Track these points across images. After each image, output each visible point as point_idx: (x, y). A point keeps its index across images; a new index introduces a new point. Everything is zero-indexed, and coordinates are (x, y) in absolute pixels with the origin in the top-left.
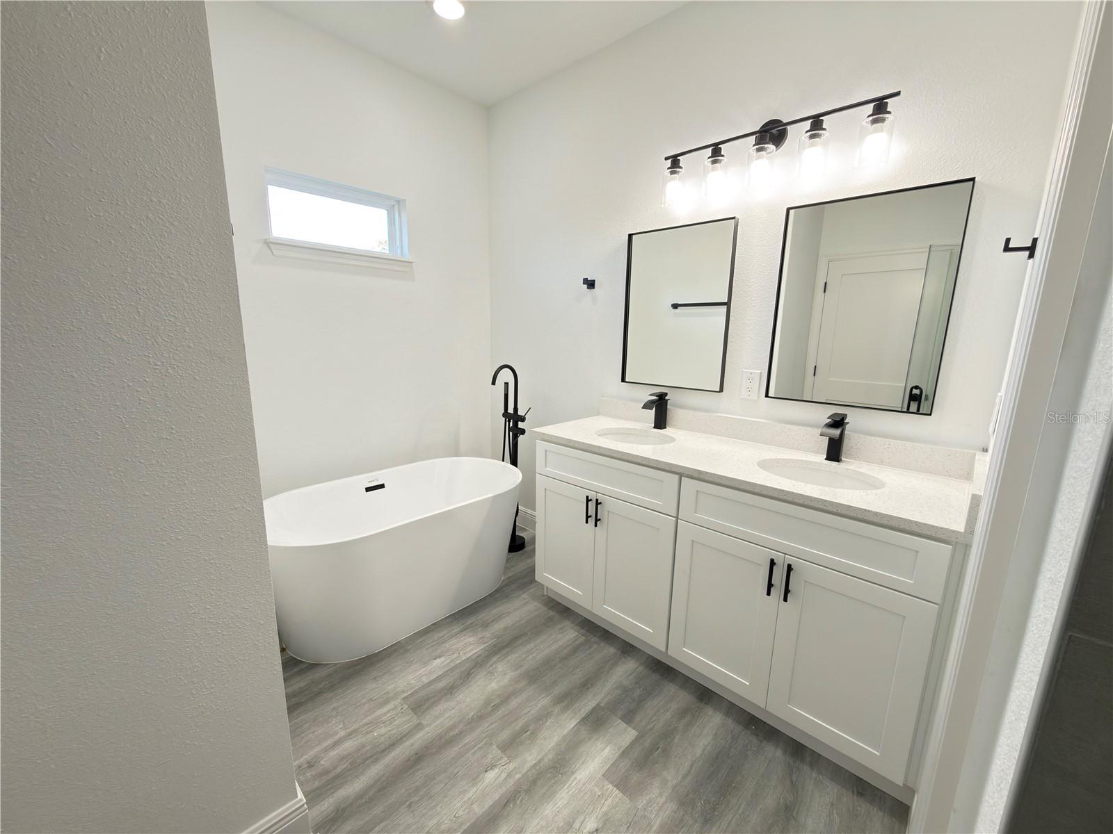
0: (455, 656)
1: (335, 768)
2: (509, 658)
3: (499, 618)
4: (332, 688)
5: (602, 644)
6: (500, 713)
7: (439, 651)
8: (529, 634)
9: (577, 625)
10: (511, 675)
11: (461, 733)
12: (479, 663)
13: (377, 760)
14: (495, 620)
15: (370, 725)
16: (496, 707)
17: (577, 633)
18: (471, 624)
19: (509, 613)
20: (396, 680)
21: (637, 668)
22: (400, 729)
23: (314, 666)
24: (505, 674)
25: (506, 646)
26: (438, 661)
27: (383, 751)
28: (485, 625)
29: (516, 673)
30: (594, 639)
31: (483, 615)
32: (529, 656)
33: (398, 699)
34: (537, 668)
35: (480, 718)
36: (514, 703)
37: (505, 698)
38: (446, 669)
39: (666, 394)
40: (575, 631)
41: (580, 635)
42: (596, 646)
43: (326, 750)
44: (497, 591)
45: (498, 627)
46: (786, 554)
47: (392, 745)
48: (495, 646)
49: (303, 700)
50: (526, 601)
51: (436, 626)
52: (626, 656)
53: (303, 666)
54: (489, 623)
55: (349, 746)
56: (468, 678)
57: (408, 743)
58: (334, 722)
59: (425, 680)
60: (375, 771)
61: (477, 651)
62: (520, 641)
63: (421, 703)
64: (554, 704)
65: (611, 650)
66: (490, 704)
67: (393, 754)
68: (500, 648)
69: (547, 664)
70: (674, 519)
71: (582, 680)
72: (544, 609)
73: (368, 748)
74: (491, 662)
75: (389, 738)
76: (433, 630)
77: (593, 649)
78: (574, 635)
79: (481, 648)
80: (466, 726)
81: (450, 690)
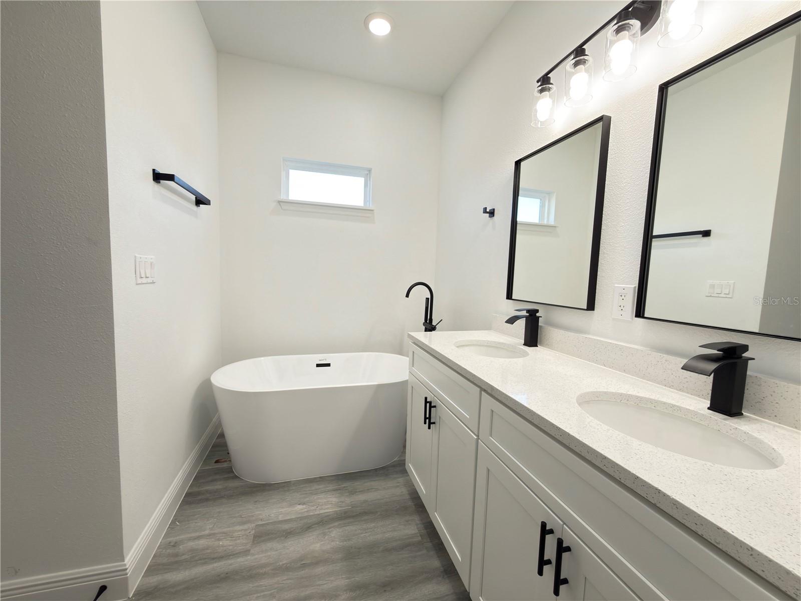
0: (313, 508)
1: (183, 554)
2: (348, 528)
3: (368, 490)
4: (230, 497)
5: (432, 553)
6: (302, 573)
7: (308, 499)
8: (379, 513)
9: (423, 524)
10: (337, 543)
11: (265, 573)
12: (323, 522)
13: (205, 563)
14: (362, 492)
15: (224, 535)
16: (304, 566)
17: (417, 531)
18: (344, 487)
19: (377, 490)
20: (265, 509)
21: (447, 595)
22: (236, 548)
23: (236, 477)
24: (333, 541)
25: (353, 517)
26: (300, 507)
27: (213, 559)
28: (353, 492)
29: (342, 543)
30: (430, 545)
31: (358, 484)
32: (362, 534)
33: (254, 523)
34: (360, 548)
35: (286, 569)
36: (319, 570)
37: (317, 561)
38: (300, 516)
39: (537, 311)
40: (418, 528)
41: (419, 535)
42: (425, 551)
43: (190, 539)
44: (383, 468)
45: (361, 497)
46: (565, 524)
47: (221, 558)
48: (345, 513)
49: (210, 498)
50: (398, 484)
51: (321, 479)
52: (446, 576)
53: (231, 475)
54: (357, 492)
55: (202, 543)
56: (306, 531)
57: (230, 562)
58: (211, 521)
59: (281, 518)
60: (198, 571)
61: (331, 511)
62: (366, 517)
63: (263, 535)
64: (346, 590)
65: (436, 563)
66: (302, 561)
67: (216, 565)
68: (345, 517)
69: (371, 548)
70: (476, 437)
71: (387, 579)
72: (408, 497)
73: (209, 551)
74: (332, 525)
75: (225, 550)
76: (317, 482)
77: (419, 553)
78: (413, 532)
79: (333, 510)
80: (272, 570)
81: (288, 534)
